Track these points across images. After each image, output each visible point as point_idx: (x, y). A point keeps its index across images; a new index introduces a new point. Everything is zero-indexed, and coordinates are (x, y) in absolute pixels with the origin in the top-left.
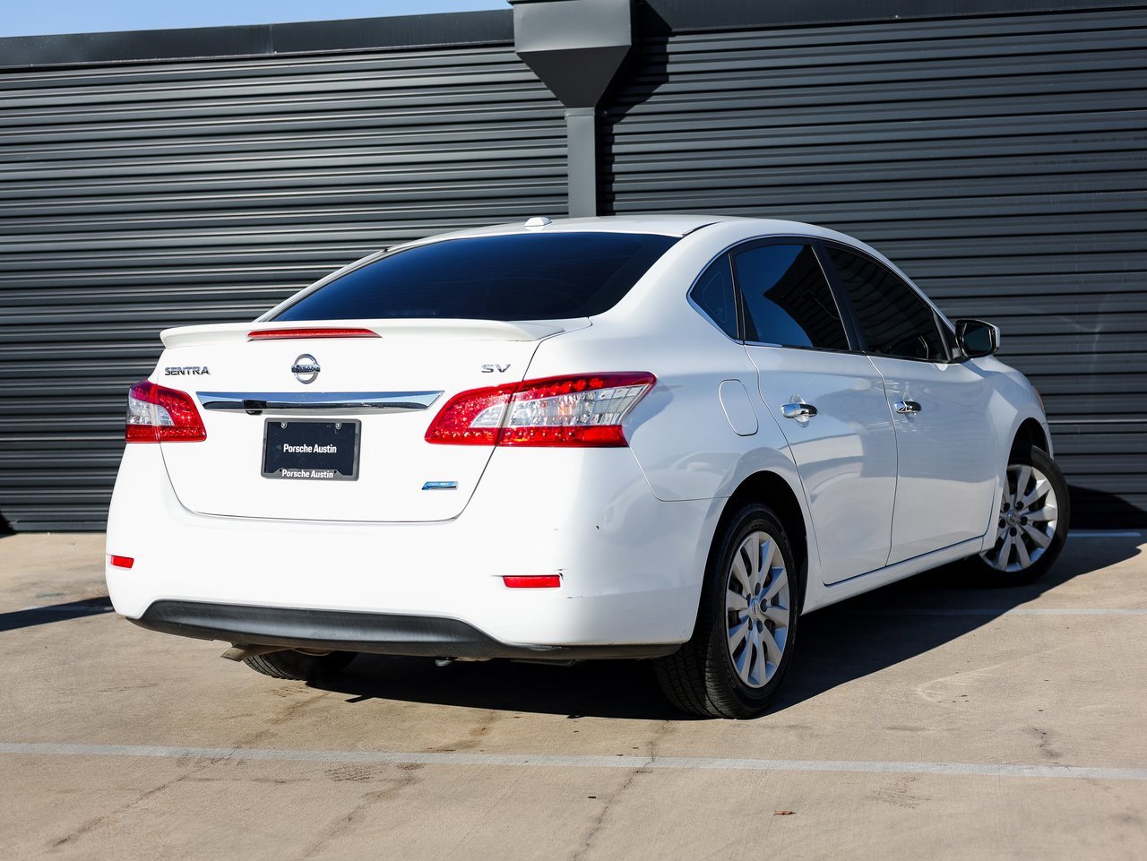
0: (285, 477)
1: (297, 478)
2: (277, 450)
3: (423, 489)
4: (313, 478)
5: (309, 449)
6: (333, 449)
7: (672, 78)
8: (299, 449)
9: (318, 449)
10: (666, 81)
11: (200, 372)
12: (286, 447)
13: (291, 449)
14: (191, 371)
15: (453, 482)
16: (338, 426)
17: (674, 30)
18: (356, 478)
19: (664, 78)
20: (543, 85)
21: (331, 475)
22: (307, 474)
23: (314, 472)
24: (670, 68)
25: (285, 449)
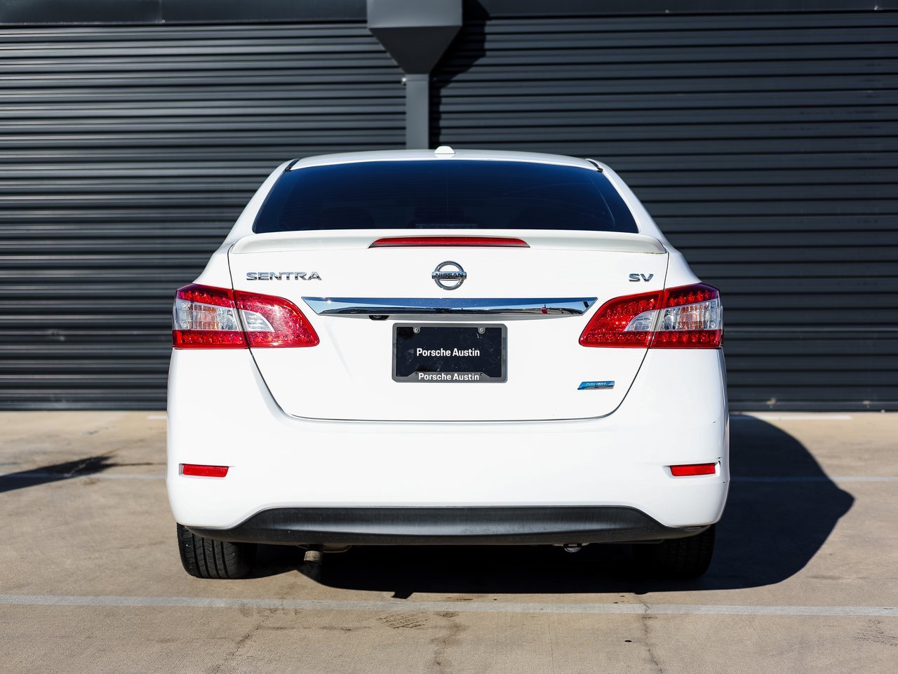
0: (423, 380)
1: (437, 381)
2: (410, 354)
3: (578, 389)
4: (456, 381)
5: (448, 353)
6: (477, 353)
7: (488, 53)
8: (434, 353)
9: (456, 352)
10: (483, 56)
11: (307, 277)
12: (419, 351)
13: (426, 353)
14: (292, 277)
15: (610, 382)
16: (481, 330)
17: (492, 15)
18: (504, 380)
19: (482, 52)
20: (388, 55)
21: (477, 377)
22: (449, 377)
23: (456, 375)
24: (487, 46)
25: (418, 353)
